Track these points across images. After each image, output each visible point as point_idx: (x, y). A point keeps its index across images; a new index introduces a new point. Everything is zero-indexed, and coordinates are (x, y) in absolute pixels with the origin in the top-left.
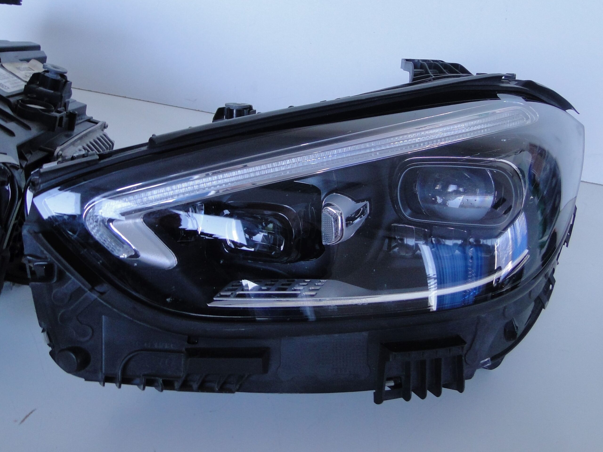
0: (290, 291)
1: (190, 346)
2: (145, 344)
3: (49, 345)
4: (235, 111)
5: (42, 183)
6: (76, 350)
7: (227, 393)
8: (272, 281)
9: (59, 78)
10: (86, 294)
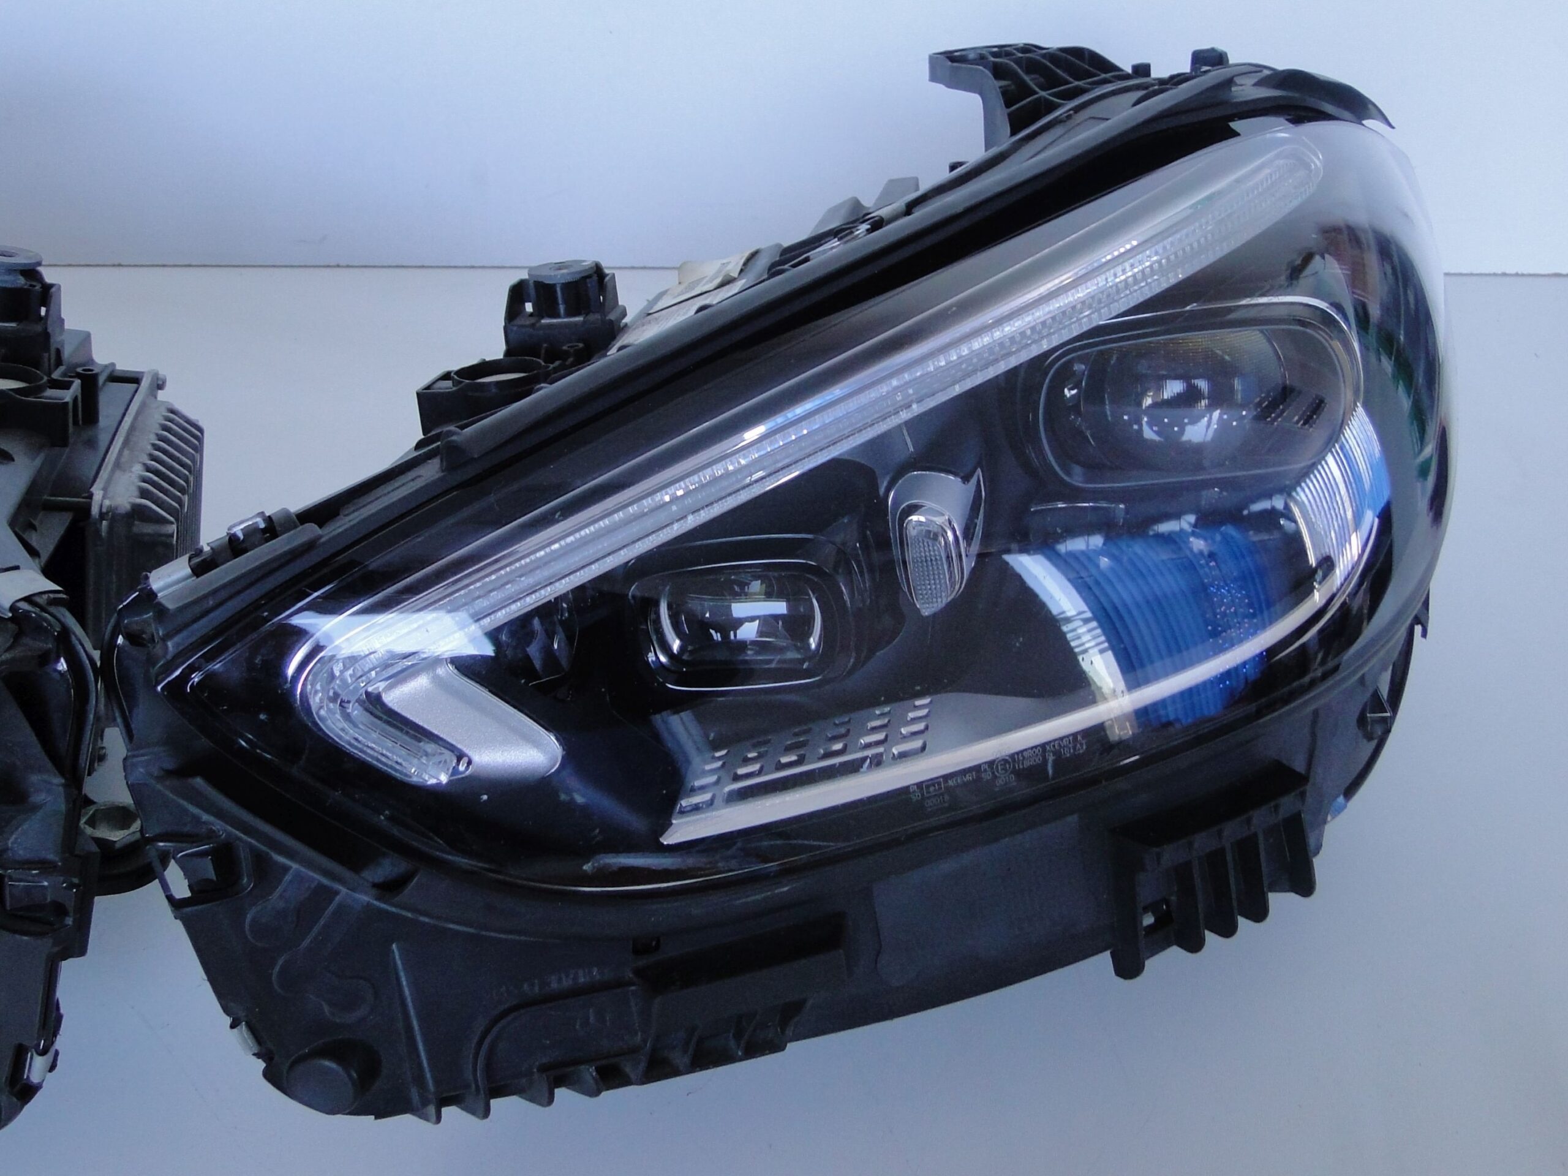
0: (855, 752)
1: (642, 962)
2: (526, 986)
3: (258, 1055)
4: (558, 289)
5: (168, 636)
6: (338, 1051)
7: (767, 1054)
8: (796, 735)
9: (21, 281)
10: (338, 898)
